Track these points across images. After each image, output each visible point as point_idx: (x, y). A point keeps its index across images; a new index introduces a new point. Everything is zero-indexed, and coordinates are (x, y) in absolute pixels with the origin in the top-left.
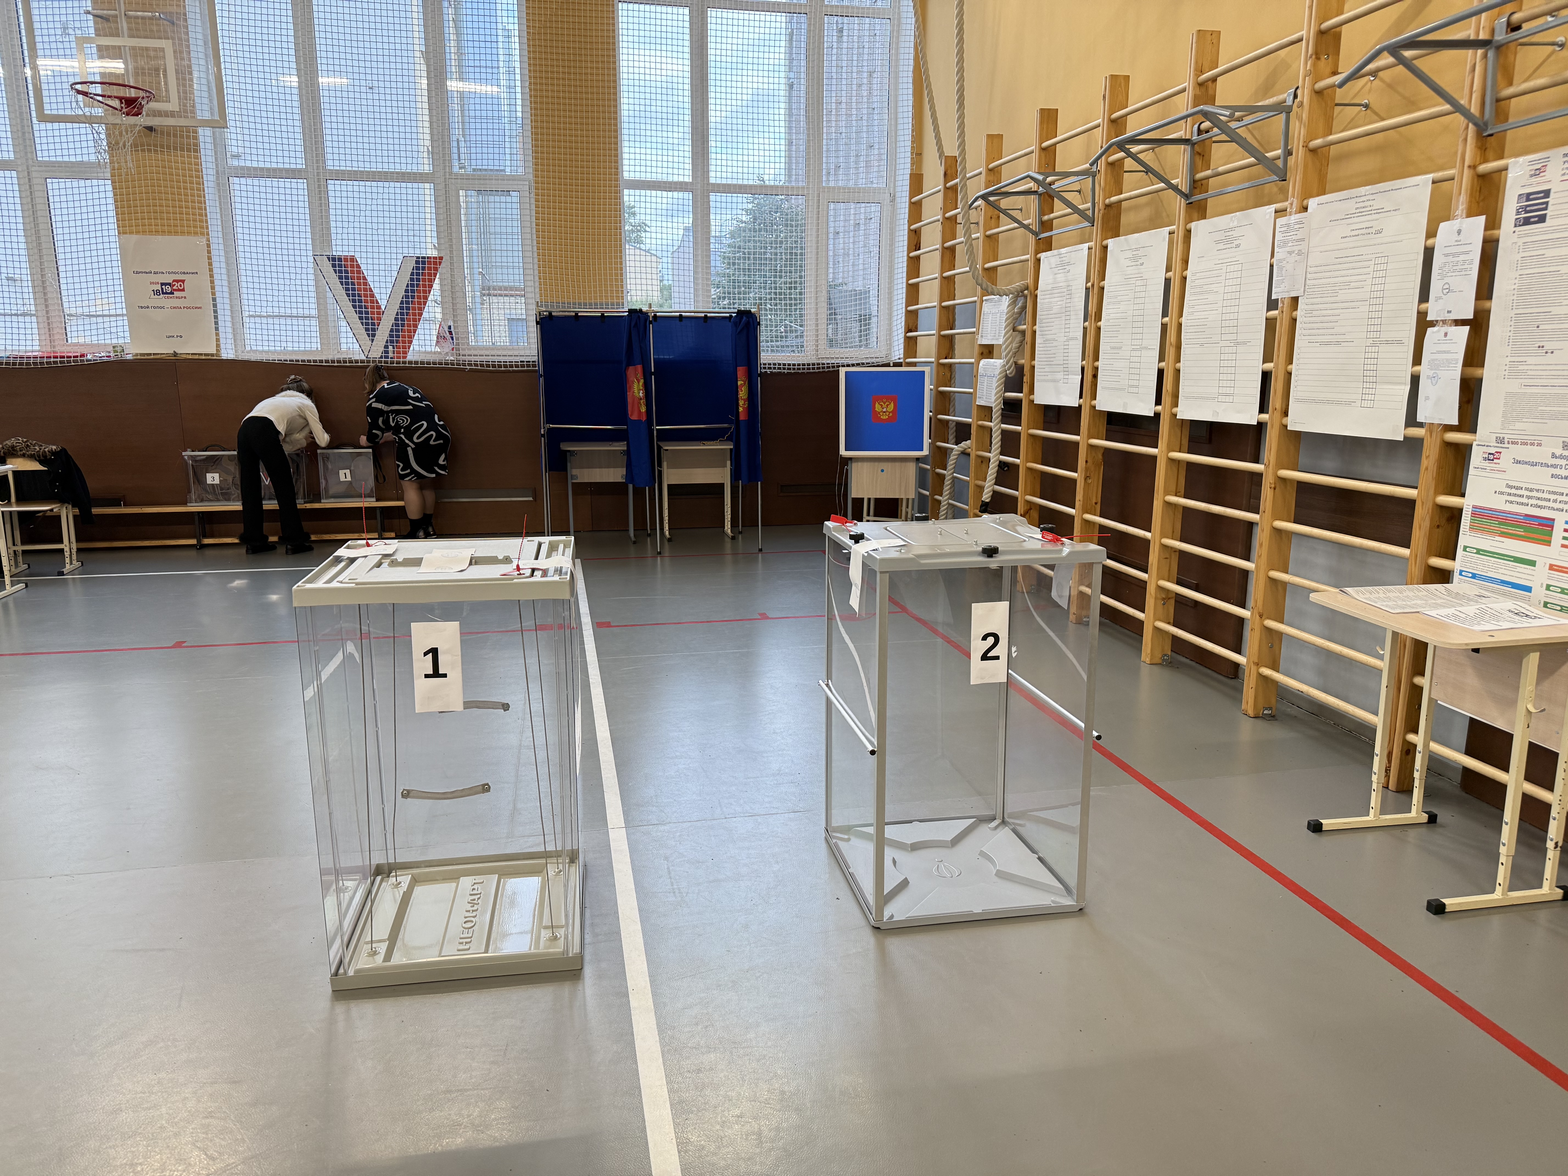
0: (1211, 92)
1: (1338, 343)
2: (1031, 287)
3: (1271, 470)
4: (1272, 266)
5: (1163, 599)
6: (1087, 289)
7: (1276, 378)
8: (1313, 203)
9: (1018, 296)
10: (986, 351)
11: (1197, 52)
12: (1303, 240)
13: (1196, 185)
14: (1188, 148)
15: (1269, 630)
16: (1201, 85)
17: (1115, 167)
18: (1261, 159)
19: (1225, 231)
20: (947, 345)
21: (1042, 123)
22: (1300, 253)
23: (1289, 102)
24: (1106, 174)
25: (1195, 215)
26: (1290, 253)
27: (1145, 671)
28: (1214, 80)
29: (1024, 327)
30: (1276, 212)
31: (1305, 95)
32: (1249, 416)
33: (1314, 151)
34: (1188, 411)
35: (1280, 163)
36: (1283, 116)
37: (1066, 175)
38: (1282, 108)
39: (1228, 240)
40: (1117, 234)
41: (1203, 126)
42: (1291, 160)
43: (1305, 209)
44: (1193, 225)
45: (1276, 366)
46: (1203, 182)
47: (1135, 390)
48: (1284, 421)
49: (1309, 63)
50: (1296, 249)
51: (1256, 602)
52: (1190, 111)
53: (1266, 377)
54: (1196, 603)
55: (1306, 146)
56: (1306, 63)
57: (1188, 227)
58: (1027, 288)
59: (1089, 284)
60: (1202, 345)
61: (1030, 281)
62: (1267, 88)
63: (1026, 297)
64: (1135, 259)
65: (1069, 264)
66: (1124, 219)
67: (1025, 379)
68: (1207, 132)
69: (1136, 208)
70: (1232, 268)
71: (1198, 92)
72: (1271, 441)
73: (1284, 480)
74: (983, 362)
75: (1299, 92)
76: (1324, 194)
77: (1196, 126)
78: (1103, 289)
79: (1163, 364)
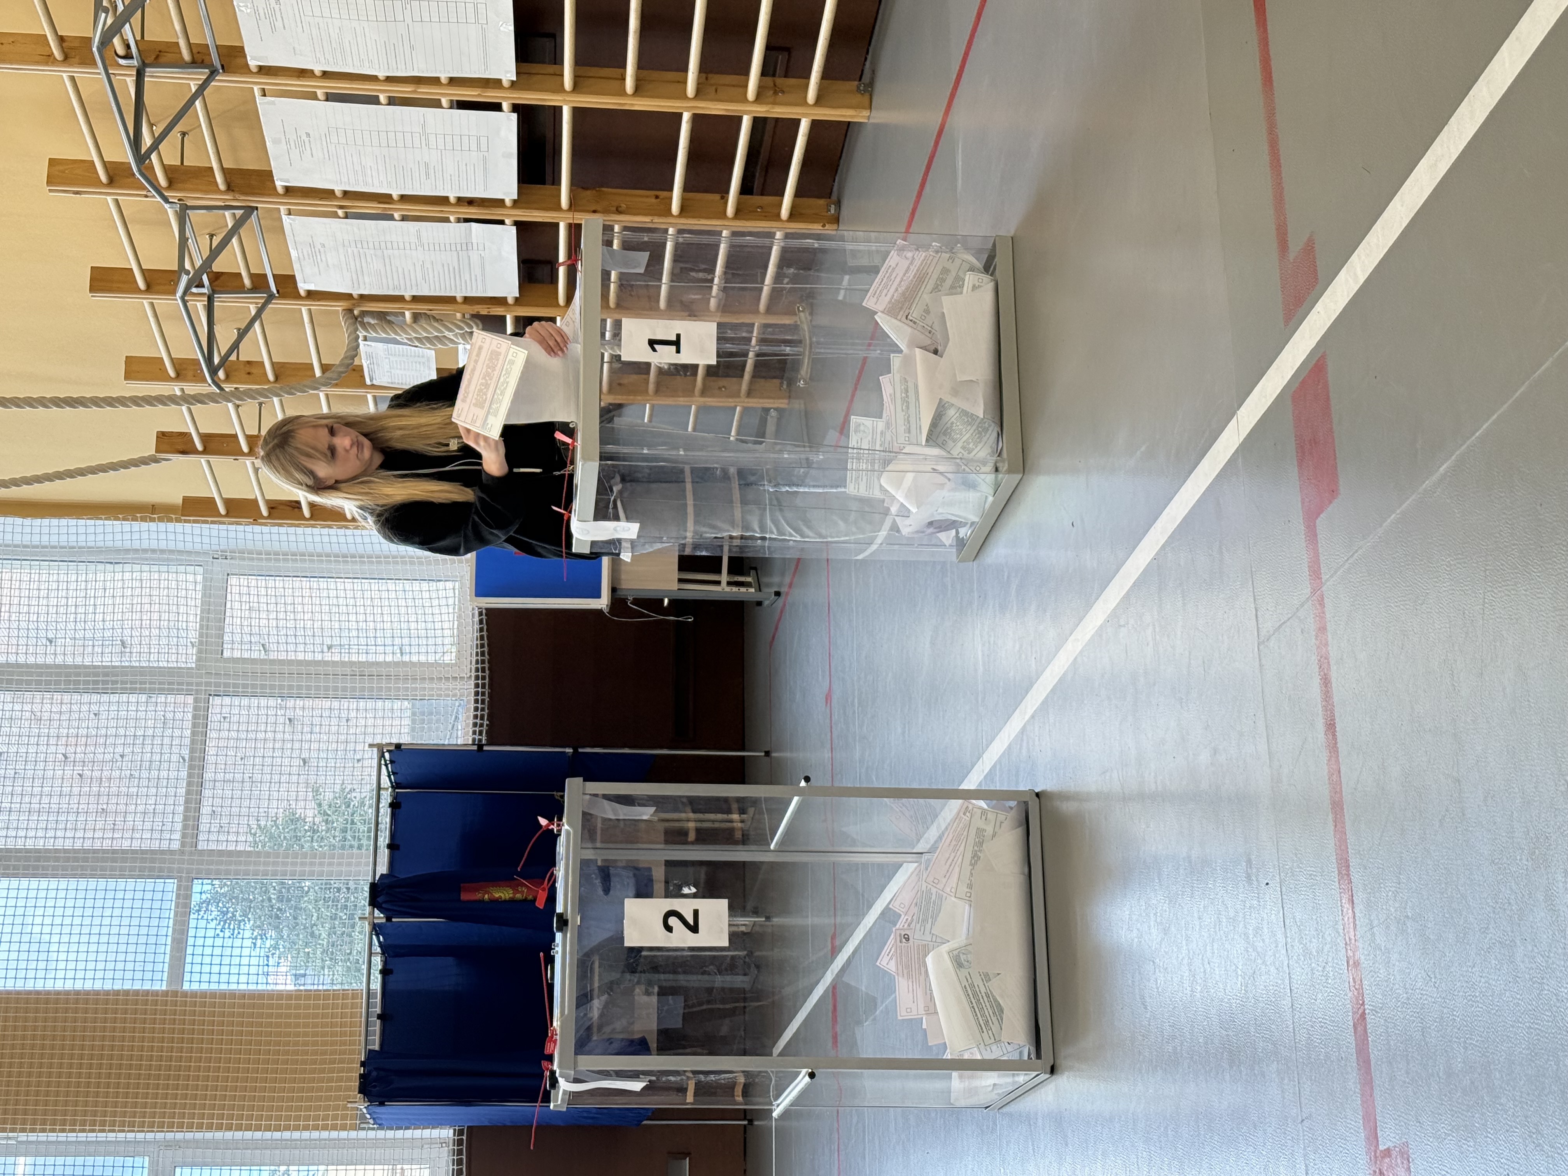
0: (76, 44)
2: (348, 304)
5: (775, 93)
6: (348, 216)
9: (362, 327)
11: (26, 63)
13: (199, 59)
14: (149, 71)
16: (67, 57)
17: (178, 176)
19: (258, 18)
21: (110, 292)
24: (184, 190)
25: (239, 61)
27: (882, 116)
28: (61, 39)
29: (407, 315)
34: (505, 67)
37: (184, 250)
39: (271, 15)
40: (269, 174)
41: (121, 51)
46: (195, 51)
47: (483, 140)
57: (254, 70)
59: (340, 212)
60: (412, 48)
64: (301, 145)
65: (312, 245)
66: (250, 165)
67: (485, 310)
68: (128, 46)
71: (76, 60)
77: (122, 62)
78: (345, 193)
79: (444, 102)
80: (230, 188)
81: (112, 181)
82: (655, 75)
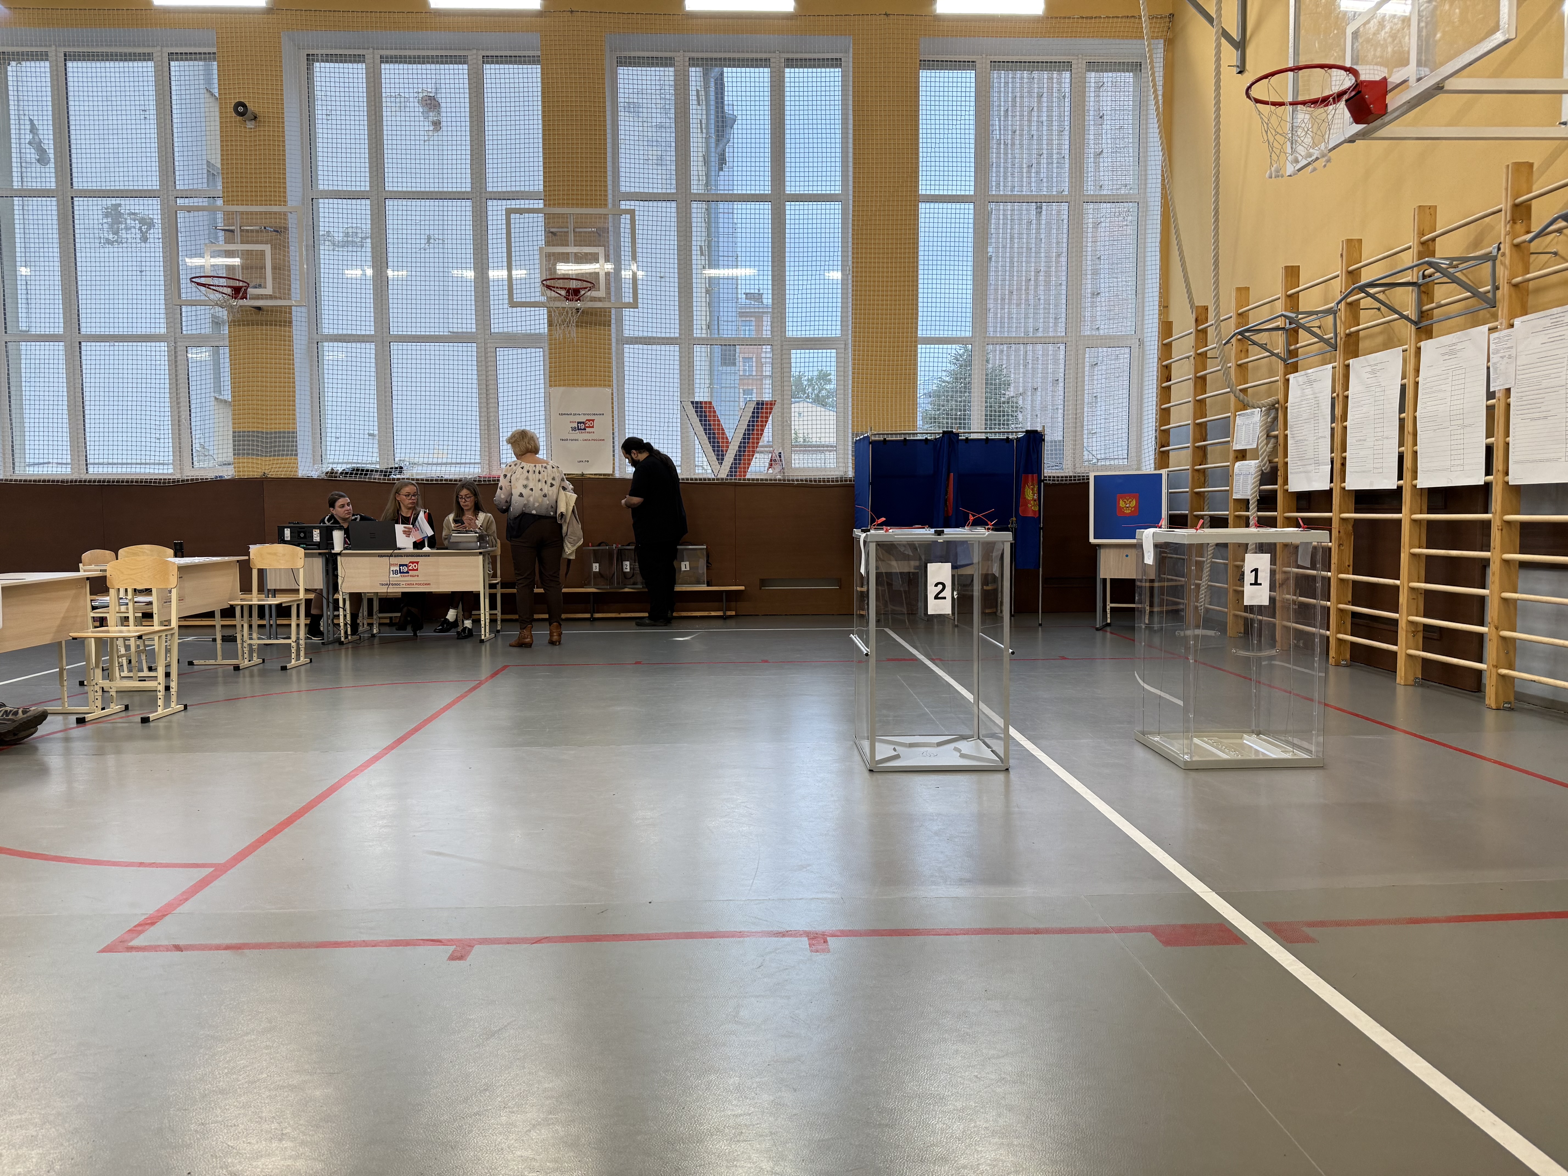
0: (1431, 248)
1: (1546, 417)
2: (1282, 400)
3: (1497, 517)
4: (1488, 368)
5: (1413, 632)
6: (1333, 399)
7: (1497, 447)
8: (1517, 322)
9: (1269, 409)
10: (1240, 456)
11: (1418, 222)
12: (1511, 347)
13: (1423, 315)
14: (1416, 289)
15: (1504, 639)
16: (1423, 244)
17: (1354, 307)
18: (1475, 294)
19: (1449, 346)
20: (1201, 454)
21: (1286, 276)
22: (1510, 357)
23: (1495, 253)
24: (1346, 311)
25: (1424, 337)
26: (1502, 357)
27: (1401, 691)
28: (1433, 240)
29: (1276, 433)
30: (1489, 329)
31: (1506, 248)
32: (1478, 478)
33: (1516, 286)
34: (1425, 482)
35: (1490, 295)
36: (1490, 263)
37: (1310, 313)
38: (1489, 258)
39: (1452, 352)
40: (1357, 356)
41: (1426, 272)
42: (1499, 293)
43: (1512, 326)
44: (1422, 344)
45: (1497, 440)
46: (1429, 312)
47: (1380, 471)
48: (1506, 479)
49: (1508, 226)
50: (1507, 354)
51: (1492, 618)
52: (1415, 263)
53: (1489, 450)
54: (1441, 629)
55: (1509, 283)
56: (1506, 226)
57: (1418, 345)
58: (1278, 402)
59: (1335, 395)
60: (1435, 430)
61: (1281, 397)
62: (1477, 243)
63: (1277, 409)
64: (1373, 372)
65: (1315, 381)
66: (1361, 345)
67: (1279, 473)
68: (1430, 276)
69: (1371, 336)
70: (1457, 372)
71: (1421, 249)
72: (1497, 496)
73: (1509, 523)
74: (1238, 464)
75: (1502, 246)
76: (1526, 314)
77: (1421, 273)
78: (1347, 397)
79: (1402, 449)
80: (1348, 335)
81: (1350, 273)
82: (1423, 565)
